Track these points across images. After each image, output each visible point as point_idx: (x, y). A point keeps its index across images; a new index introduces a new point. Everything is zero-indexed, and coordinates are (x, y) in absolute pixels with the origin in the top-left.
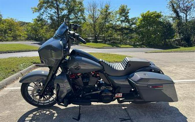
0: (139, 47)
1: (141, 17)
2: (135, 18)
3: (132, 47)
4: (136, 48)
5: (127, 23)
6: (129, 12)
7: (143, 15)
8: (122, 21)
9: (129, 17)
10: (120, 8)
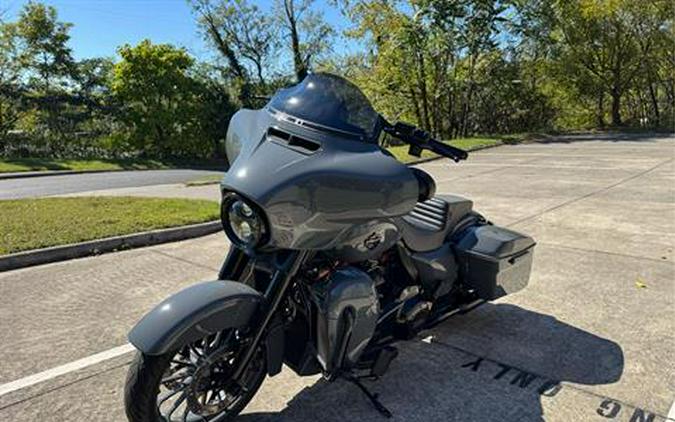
0: (141, 167)
1: (119, 60)
2: (100, 61)
3: (116, 167)
4: (132, 170)
5: (70, 77)
6: (69, 33)
7: (130, 52)
8: (44, 69)
9: (70, 53)
10: (27, 13)
